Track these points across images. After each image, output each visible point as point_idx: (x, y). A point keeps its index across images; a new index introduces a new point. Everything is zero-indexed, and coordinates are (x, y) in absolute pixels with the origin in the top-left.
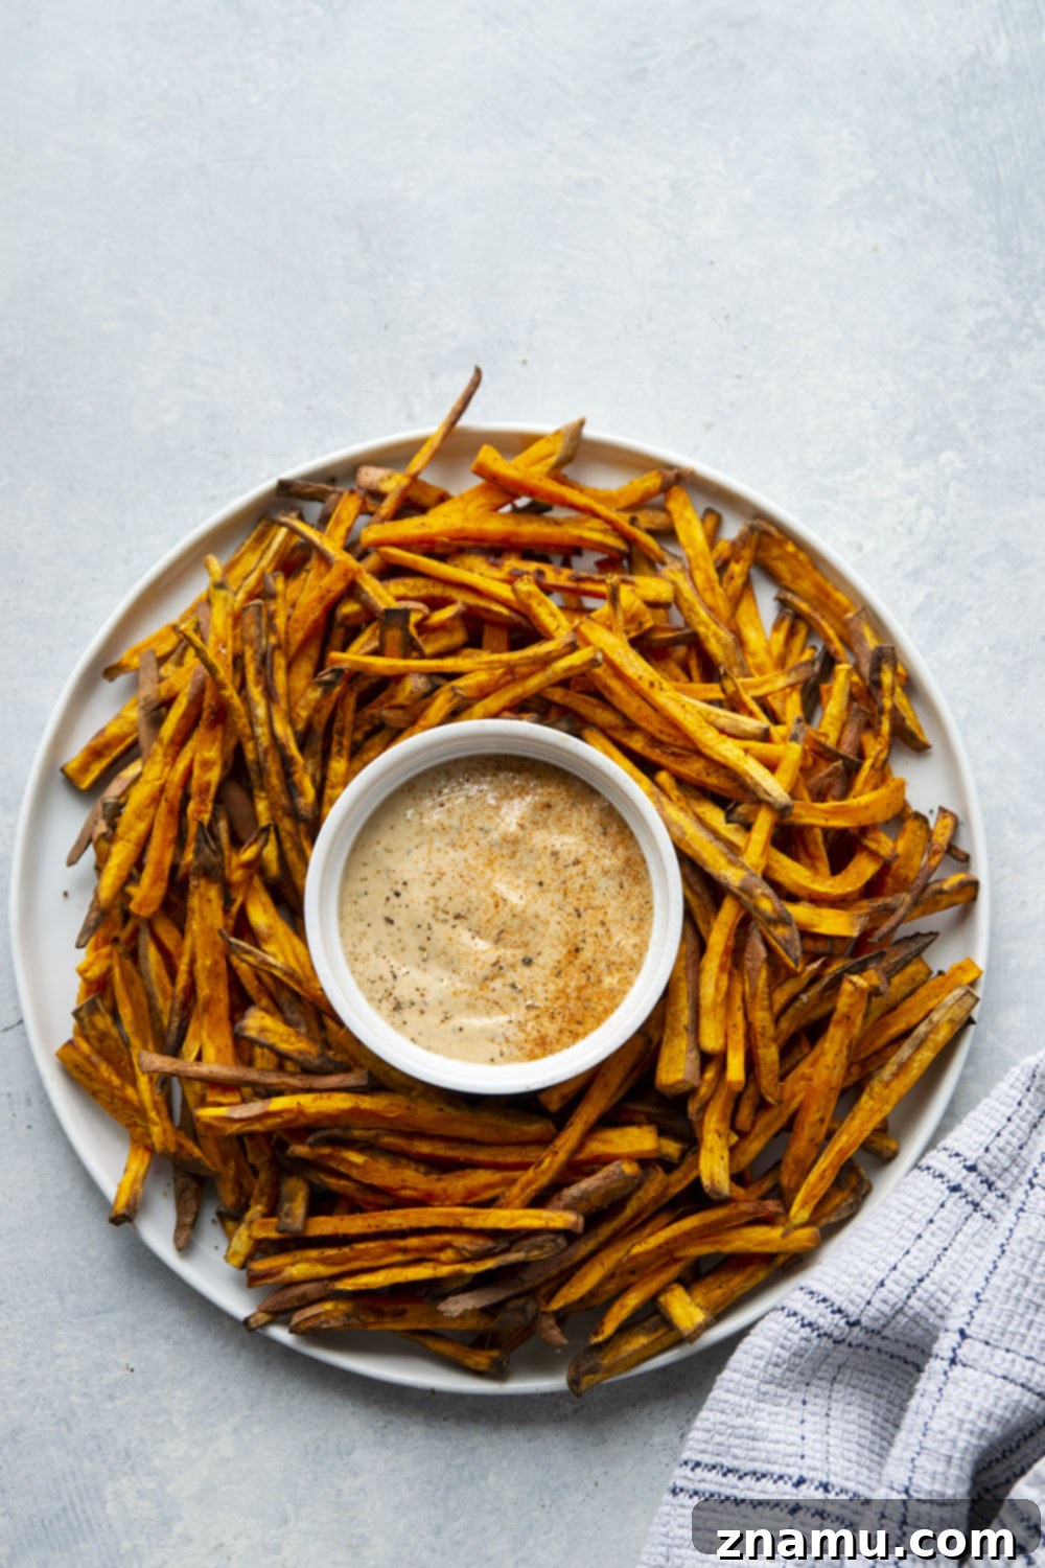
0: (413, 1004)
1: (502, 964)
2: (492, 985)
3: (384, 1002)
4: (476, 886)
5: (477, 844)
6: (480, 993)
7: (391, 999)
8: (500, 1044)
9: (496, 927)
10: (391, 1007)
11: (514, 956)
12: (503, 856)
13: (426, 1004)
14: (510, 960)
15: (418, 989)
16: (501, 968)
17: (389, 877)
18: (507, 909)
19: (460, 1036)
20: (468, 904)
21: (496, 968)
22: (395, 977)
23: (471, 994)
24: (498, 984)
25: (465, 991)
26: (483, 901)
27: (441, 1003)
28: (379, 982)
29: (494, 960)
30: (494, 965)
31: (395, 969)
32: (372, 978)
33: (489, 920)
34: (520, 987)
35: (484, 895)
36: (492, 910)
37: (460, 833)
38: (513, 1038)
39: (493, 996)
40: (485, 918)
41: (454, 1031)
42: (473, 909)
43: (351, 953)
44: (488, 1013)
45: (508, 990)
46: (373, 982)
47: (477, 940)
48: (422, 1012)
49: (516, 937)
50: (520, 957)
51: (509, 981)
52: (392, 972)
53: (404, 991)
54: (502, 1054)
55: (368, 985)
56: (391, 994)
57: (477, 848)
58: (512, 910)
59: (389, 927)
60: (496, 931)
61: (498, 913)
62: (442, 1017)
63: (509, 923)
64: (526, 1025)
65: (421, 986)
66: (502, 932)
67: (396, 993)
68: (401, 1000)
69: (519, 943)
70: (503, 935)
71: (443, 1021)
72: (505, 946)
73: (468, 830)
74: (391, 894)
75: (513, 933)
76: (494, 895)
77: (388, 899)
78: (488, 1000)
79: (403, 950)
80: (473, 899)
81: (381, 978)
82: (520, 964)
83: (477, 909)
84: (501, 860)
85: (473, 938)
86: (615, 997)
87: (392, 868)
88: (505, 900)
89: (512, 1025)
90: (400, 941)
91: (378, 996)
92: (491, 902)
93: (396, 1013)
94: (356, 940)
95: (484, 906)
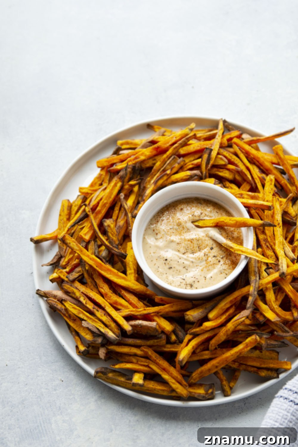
0: (194, 282)
1: (206, 254)
2: (209, 261)
3: (187, 287)
4: (182, 243)
5: (173, 233)
6: (208, 265)
7: (188, 285)
8: (224, 272)
9: (196, 247)
10: (190, 287)
11: (207, 250)
12: (181, 230)
13: (197, 279)
14: (207, 252)
15: (192, 277)
16: (207, 255)
17: (160, 258)
18: (195, 241)
19: (212, 279)
20: (185, 248)
21: (206, 256)
22: (184, 279)
23: (206, 267)
24: (210, 259)
25: (204, 268)
26: (188, 244)
27: (201, 276)
28: (181, 284)
29: (204, 255)
30: (205, 256)
31: (182, 278)
32: (179, 285)
33: (193, 247)
34: (216, 255)
35: (186, 242)
36: (192, 244)
37: (167, 234)
38: (226, 268)
39: (211, 263)
40: (192, 247)
41: (210, 279)
42: (187, 248)
43: (168, 284)
44: (214, 268)
45: (214, 258)
46: (180, 285)
47: (195, 254)
48: (198, 282)
49: (203, 245)
50: (209, 249)
51: (212, 256)
52: (182, 279)
53: (189, 281)
54: (227, 274)
55: (180, 287)
56: (187, 284)
57: (174, 234)
58: (196, 240)
59: (171, 270)
60: (197, 248)
61: (194, 243)
62: (204, 278)
63: (199, 243)
64: (226, 263)
66: (199, 247)
67: (188, 283)
68: (190, 283)
69: (205, 246)
70: (200, 248)
71: (205, 279)
72: (203, 250)
73: (168, 232)
74: (165, 262)
75: (202, 245)
76: (189, 240)
77: (165, 263)
78: (211, 265)
79: (180, 272)
80: (185, 246)
81: (181, 283)
82: (210, 250)
83: (188, 247)
84: (182, 232)
85: (193, 255)
86: (240, 238)
87: (159, 255)
88: (192, 239)
89: (222, 265)
90: (177, 270)
91: (184, 287)
92: (189, 242)
93: (192, 288)
94: (167, 280)
95: (189, 245)
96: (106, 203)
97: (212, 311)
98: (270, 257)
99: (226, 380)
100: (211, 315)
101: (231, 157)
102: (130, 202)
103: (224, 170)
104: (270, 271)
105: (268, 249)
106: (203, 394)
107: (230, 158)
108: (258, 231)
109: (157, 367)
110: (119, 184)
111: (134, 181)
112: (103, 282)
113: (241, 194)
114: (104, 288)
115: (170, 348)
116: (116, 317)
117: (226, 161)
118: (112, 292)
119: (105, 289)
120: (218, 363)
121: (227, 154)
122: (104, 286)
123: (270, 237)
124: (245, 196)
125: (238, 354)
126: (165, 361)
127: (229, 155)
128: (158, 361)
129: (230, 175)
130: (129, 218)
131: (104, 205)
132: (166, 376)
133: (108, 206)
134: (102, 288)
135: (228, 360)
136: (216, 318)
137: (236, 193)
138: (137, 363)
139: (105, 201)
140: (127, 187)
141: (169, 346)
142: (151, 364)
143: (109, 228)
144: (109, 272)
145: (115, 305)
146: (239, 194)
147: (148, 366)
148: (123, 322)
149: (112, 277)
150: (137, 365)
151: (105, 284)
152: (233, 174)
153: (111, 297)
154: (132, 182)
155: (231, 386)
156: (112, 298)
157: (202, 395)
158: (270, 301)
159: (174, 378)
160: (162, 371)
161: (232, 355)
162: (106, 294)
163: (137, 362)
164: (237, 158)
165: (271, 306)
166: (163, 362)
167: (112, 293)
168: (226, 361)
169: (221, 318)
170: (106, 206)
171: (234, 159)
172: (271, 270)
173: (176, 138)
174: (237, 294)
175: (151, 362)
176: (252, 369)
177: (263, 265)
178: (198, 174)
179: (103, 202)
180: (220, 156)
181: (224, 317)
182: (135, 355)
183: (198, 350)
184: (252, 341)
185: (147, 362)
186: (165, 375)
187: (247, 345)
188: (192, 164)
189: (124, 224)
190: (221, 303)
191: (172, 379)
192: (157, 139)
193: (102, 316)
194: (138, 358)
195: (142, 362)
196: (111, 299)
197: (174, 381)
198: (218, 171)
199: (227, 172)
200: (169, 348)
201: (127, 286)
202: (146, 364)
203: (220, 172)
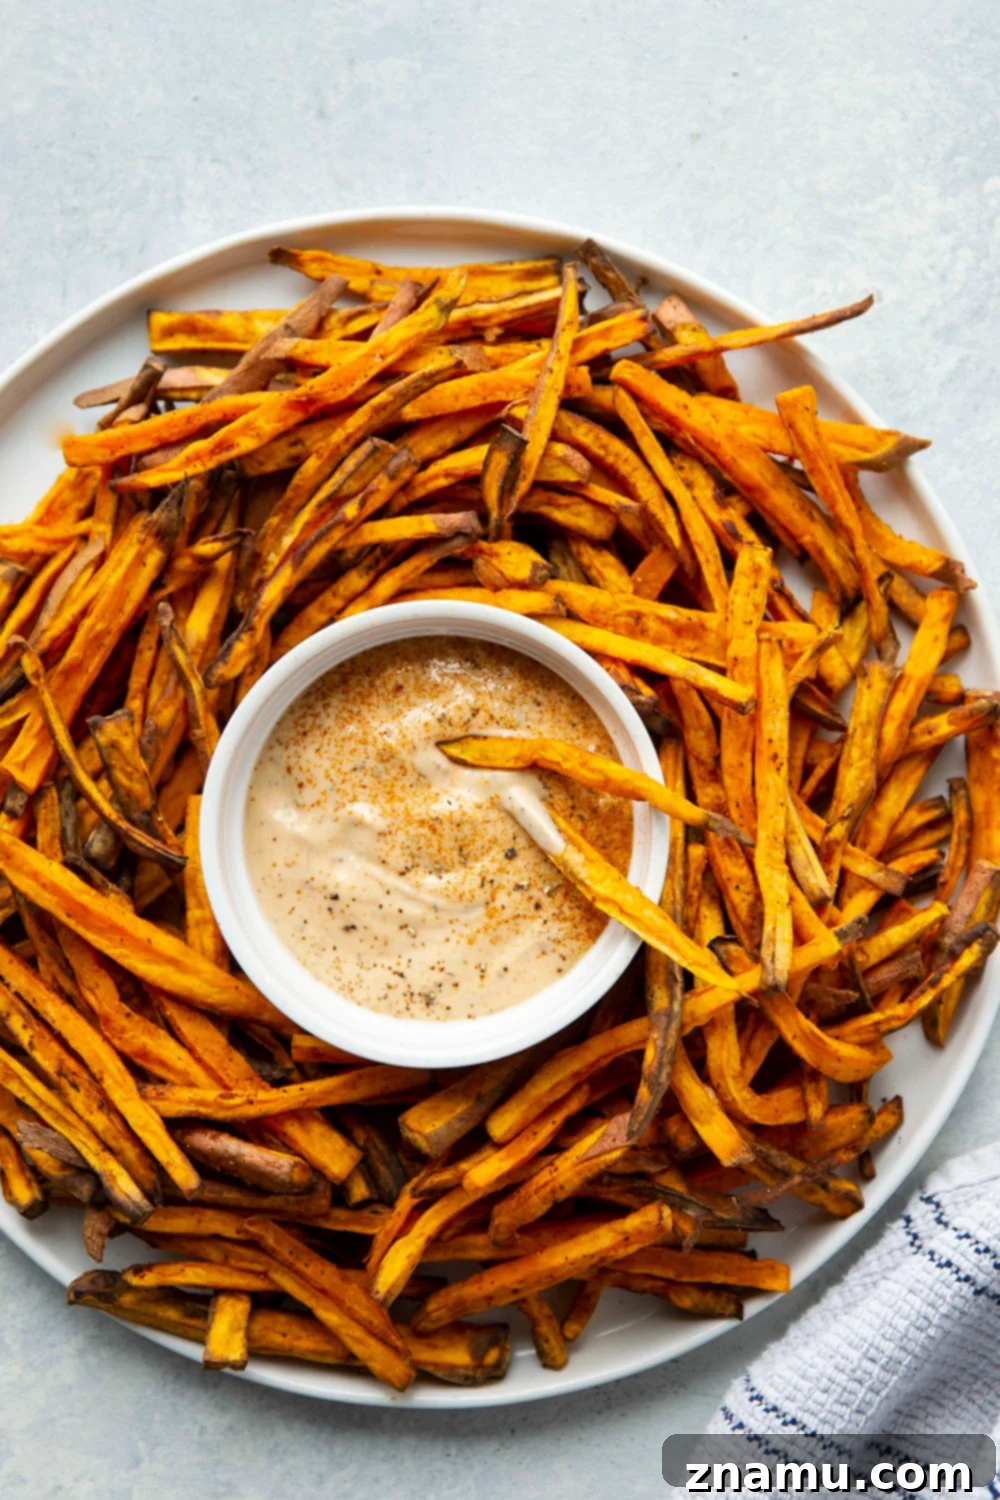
0: (440, 985)
1: (488, 878)
2: (498, 904)
3: (411, 1006)
4: (398, 829)
5: (364, 787)
6: (493, 922)
7: (416, 998)
8: (554, 951)
9: (452, 849)
10: (423, 1005)
11: (493, 860)
12: (396, 779)
13: (451, 975)
14: (492, 867)
15: (433, 968)
16: (492, 882)
17: (312, 889)
18: (446, 826)
19: (509, 976)
20: (407, 852)
21: (487, 886)
22: (401, 975)
23: (486, 929)
24: (502, 898)
25: (478, 931)
26: (418, 836)
27: (466, 963)
28: (390, 992)
29: (478, 881)
30: (482, 885)
31: (395, 968)
32: (382, 994)
33: (440, 850)
34: (524, 883)
35: (412, 830)
36: (435, 838)
37: (338, 791)
38: (561, 935)
39: (507, 914)
40: (433, 850)
41: (500, 976)
42: (416, 853)
43: (342, 989)
44: (517, 932)
45: (517, 895)
46: (386, 997)
47: (446, 877)
48: (456, 985)
49: (479, 843)
50: (501, 856)
51: (510, 886)
52: (395, 973)
53: (421, 979)
54: (564, 958)
55: (384, 1003)
56: (412, 994)
57: (367, 791)
58: (451, 823)
59: (354, 934)
60: (455, 854)
61: (441, 836)
62: (478, 973)
63: (460, 836)
64: (562, 912)
65: (434, 963)
66: (461, 849)
67: (416, 990)
68: (425, 991)
69: (487, 846)
70: (465, 852)
71: (482, 977)
72: (476, 859)
73: (343, 781)
74: (330, 903)
75: (474, 841)
76: (422, 823)
77: (330, 910)
78: (507, 921)
79: (386, 943)
80: (408, 843)
81: (390, 987)
82: (506, 861)
83: (419, 849)
84: (400, 784)
85: (440, 878)
86: (621, 813)
87: (307, 877)
88: (437, 819)
89: (549, 924)
90: (376, 938)
91: (402, 1006)
92: (425, 831)
93: (432, 1007)
94: (335, 972)
95: (423, 842)
96: (106, 632)
97: (502, 1110)
98: (734, 885)
99: (550, 1317)
100: (499, 1127)
101: (604, 447)
102: (200, 622)
103: (576, 500)
104: (727, 952)
105: (728, 849)
106: (466, 1367)
107: (601, 452)
108: (695, 771)
109: (298, 1284)
110: (154, 558)
111: (215, 540)
112: (96, 967)
113: (638, 617)
114: (97, 991)
115: (346, 1222)
116: (145, 1127)
117: (584, 465)
118: (127, 1010)
119: (103, 994)
120: (521, 1282)
121: (586, 435)
122: (97, 985)
123: (738, 805)
124: (653, 625)
125: (596, 1259)
126: (327, 1263)
127: (597, 438)
128: (300, 1266)
129: (597, 520)
130: (194, 697)
131: (96, 640)
132: (330, 1317)
133: (110, 641)
134: (91, 990)
135: (557, 1275)
136: (518, 1134)
137: (618, 612)
138: (225, 1262)
139: (100, 627)
140: (184, 563)
141: (341, 1213)
142: (277, 1270)
143: (115, 755)
144: (117, 938)
145: (139, 1061)
146: (630, 614)
147: (264, 1275)
148: (167, 1152)
149: (126, 957)
150: (225, 1269)
151: (103, 972)
152: (610, 517)
153: (123, 1030)
154: (206, 548)
155: (569, 1334)
156: (127, 1036)
157: (462, 1372)
158: (722, 1076)
159: (358, 1321)
160: (314, 1296)
161: (572, 1264)
162: (107, 1021)
163: (226, 1258)
164: (627, 453)
165: (722, 1090)
166: (320, 1267)
167: (128, 1015)
168: (551, 1276)
169: (535, 1134)
170: (102, 645)
171: (617, 455)
172: (733, 948)
173: (382, 357)
174: (597, 1049)
175: (275, 1264)
176: (648, 1284)
177: (708, 907)
178: (468, 530)
179: (92, 627)
180: (560, 449)
181: (546, 1131)
182: (217, 1238)
183: (449, 1233)
184: (644, 1228)
185: (260, 1263)
186: (327, 1309)
187: (627, 1239)
188: (447, 475)
189: (173, 721)
190: (537, 1077)
191: (353, 1324)
192: (307, 353)
193: (91, 1113)
194: (228, 1246)
195: (242, 1259)
196: (126, 1040)
197: (358, 1333)
198: (549, 503)
199: (585, 508)
200: (341, 1222)
201: (185, 993)
202: (258, 1268)
203: (558, 507)
